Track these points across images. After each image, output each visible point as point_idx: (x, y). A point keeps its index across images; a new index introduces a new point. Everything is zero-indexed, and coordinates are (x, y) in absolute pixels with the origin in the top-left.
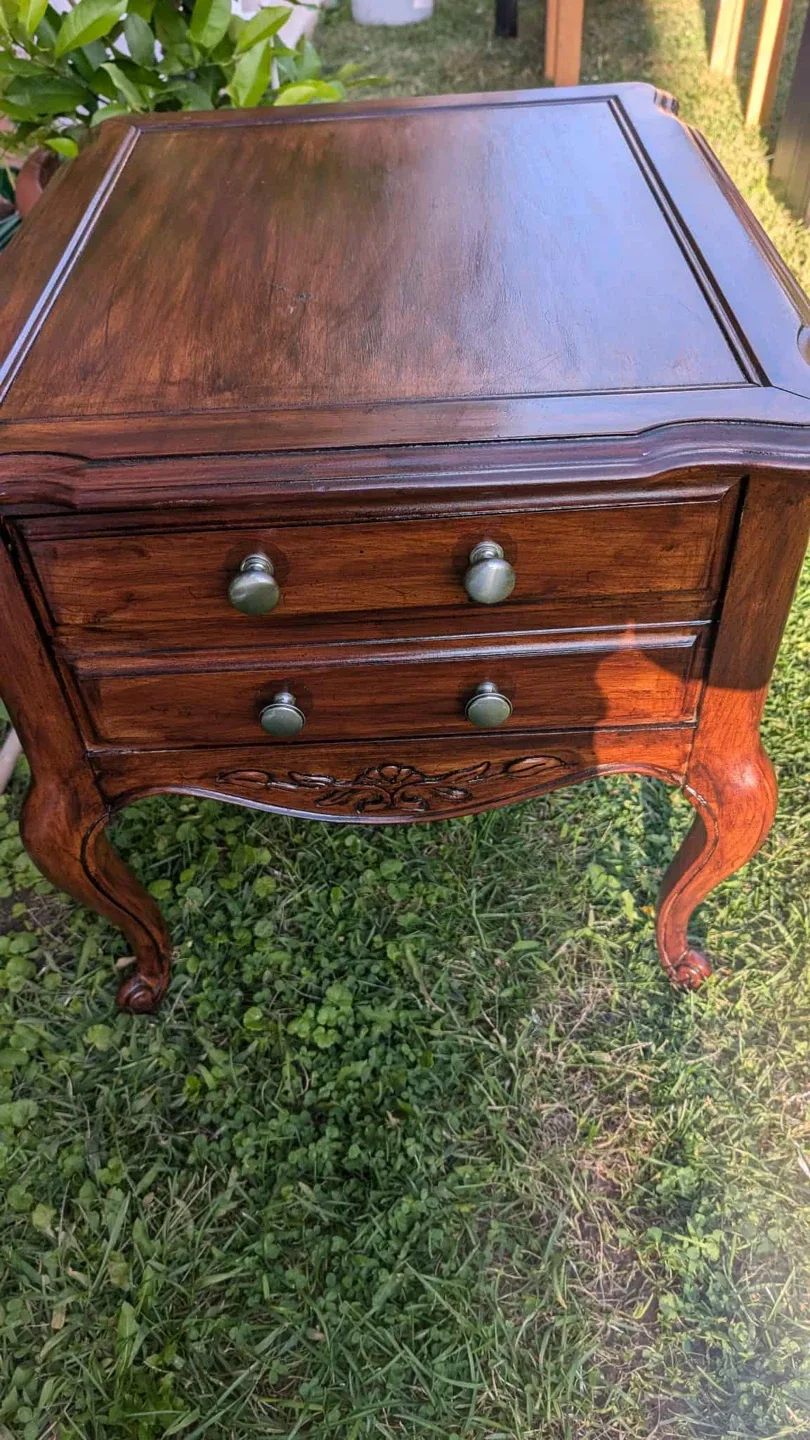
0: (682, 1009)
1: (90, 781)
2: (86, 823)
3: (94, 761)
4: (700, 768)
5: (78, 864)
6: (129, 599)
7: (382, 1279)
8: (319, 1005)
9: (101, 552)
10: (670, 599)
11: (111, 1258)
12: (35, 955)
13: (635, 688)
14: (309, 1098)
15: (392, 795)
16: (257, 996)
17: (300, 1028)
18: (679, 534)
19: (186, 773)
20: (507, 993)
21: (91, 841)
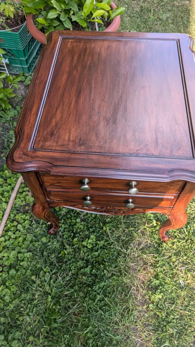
0: (162, 246)
1: (47, 205)
2: (45, 211)
3: (48, 201)
7: (97, 296)
8: (89, 239)
11: (46, 286)
12: (31, 219)
14: (86, 258)
15: (108, 211)
16: (76, 235)
17: (84, 243)
18: (174, 184)
20: (127, 239)
21: (46, 213)
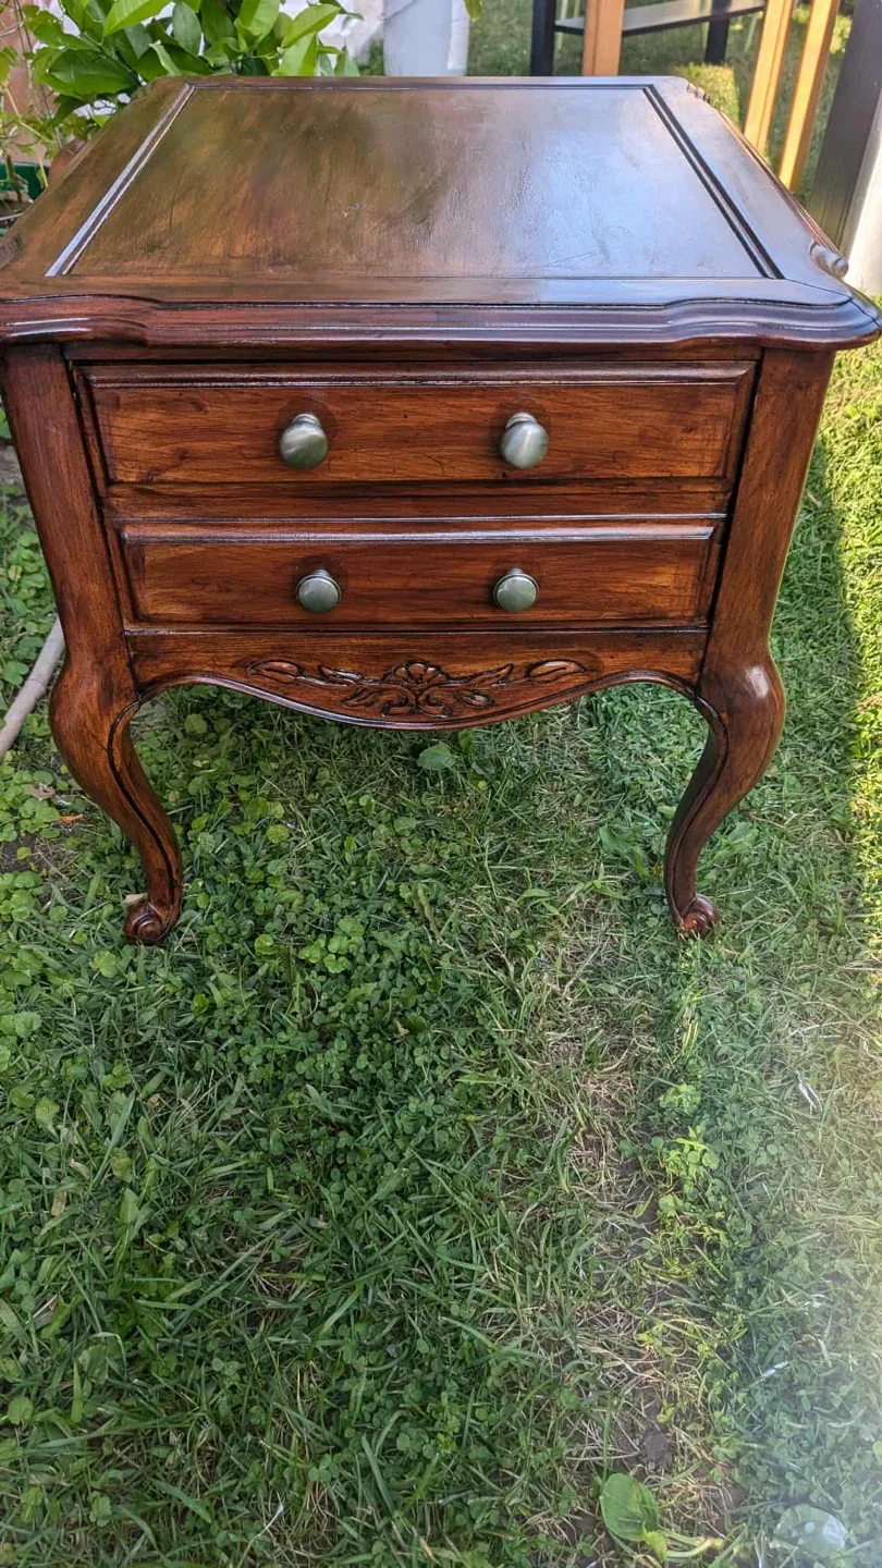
0: (689, 954)
1: (125, 662)
2: (116, 709)
3: (130, 641)
4: (712, 677)
5: (104, 753)
6: (183, 456)
7: (387, 1173)
8: (330, 935)
9: (162, 403)
10: (687, 487)
11: (113, 1153)
12: (39, 891)
13: (654, 583)
14: (318, 1018)
15: (417, 697)
16: (269, 926)
17: (311, 954)
18: (700, 416)
19: (219, 659)
20: (515, 934)
21: (119, 730)
